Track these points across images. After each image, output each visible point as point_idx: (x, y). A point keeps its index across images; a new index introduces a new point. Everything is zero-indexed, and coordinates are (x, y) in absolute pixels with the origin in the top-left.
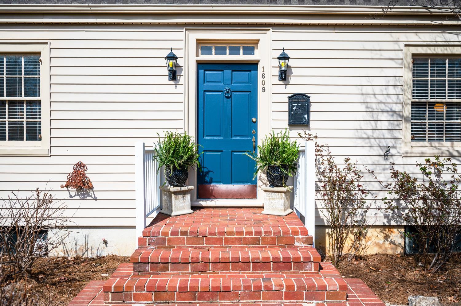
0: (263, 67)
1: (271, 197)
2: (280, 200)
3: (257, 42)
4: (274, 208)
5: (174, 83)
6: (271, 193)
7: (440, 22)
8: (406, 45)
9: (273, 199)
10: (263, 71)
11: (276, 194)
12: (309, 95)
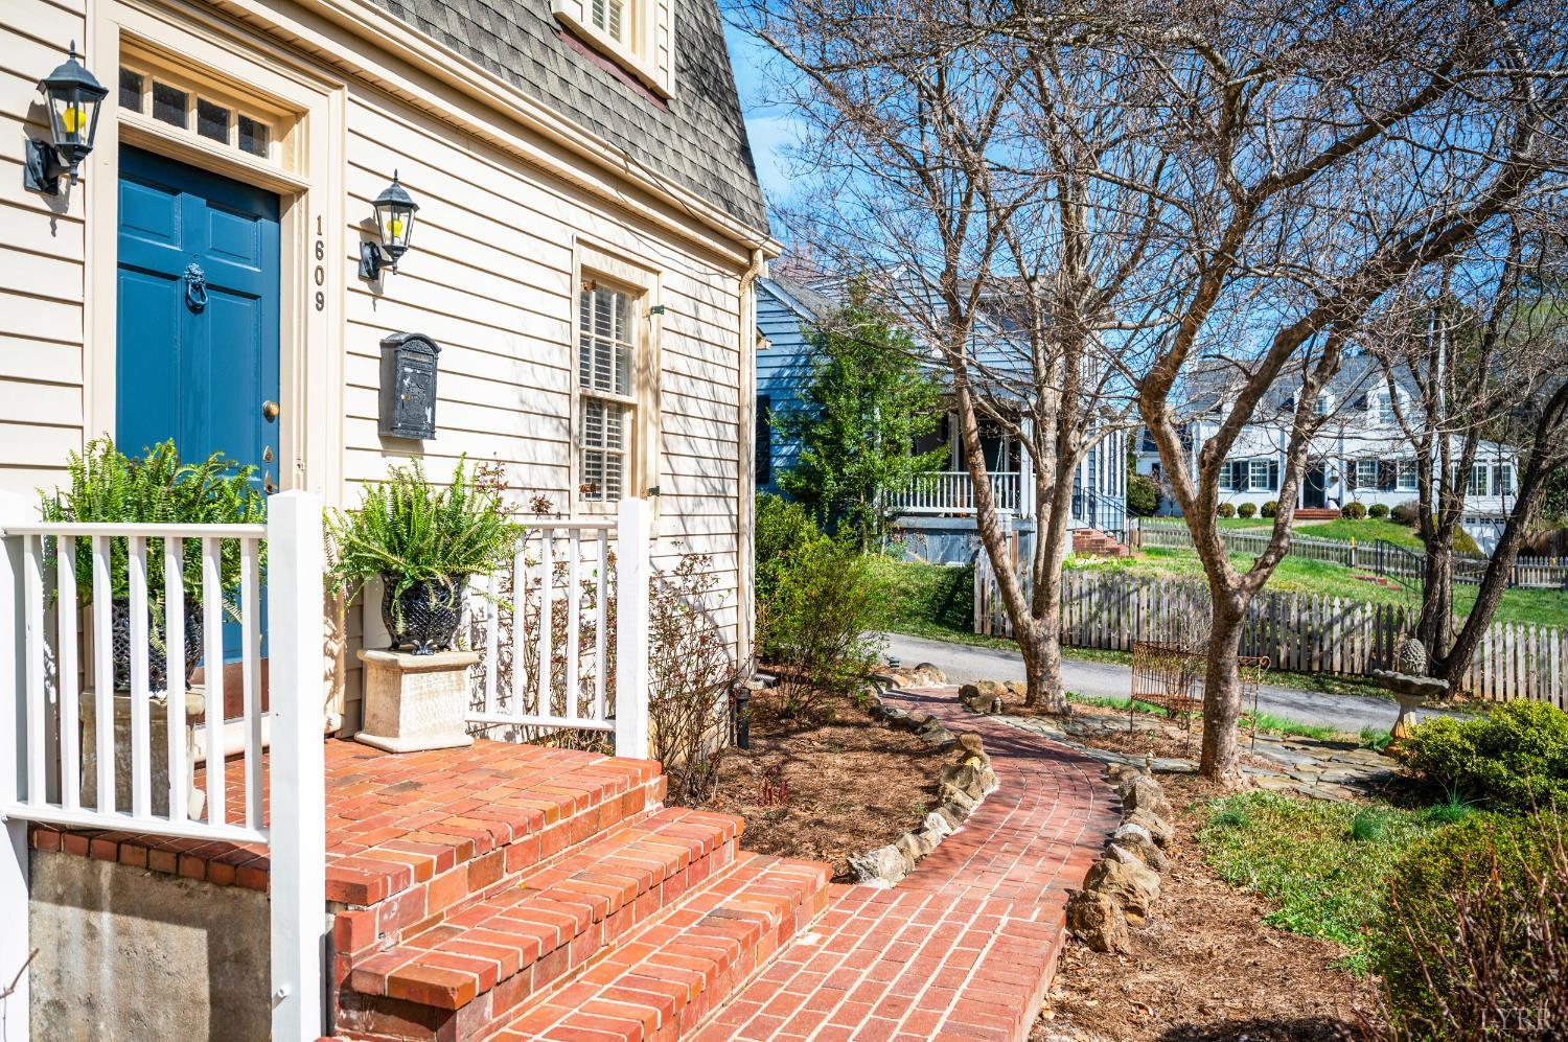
0: (319, 218)
1: (425, 690)
2: (455, 693)
3: (299, 114)
4: (434, 725)
5: (48, 208)
6: (425, 675)
7: (628, 199)
8: (580, 241)
9: (432, 694)
10: (320, 234)
11: (442, 674)
12: (439, 345)
